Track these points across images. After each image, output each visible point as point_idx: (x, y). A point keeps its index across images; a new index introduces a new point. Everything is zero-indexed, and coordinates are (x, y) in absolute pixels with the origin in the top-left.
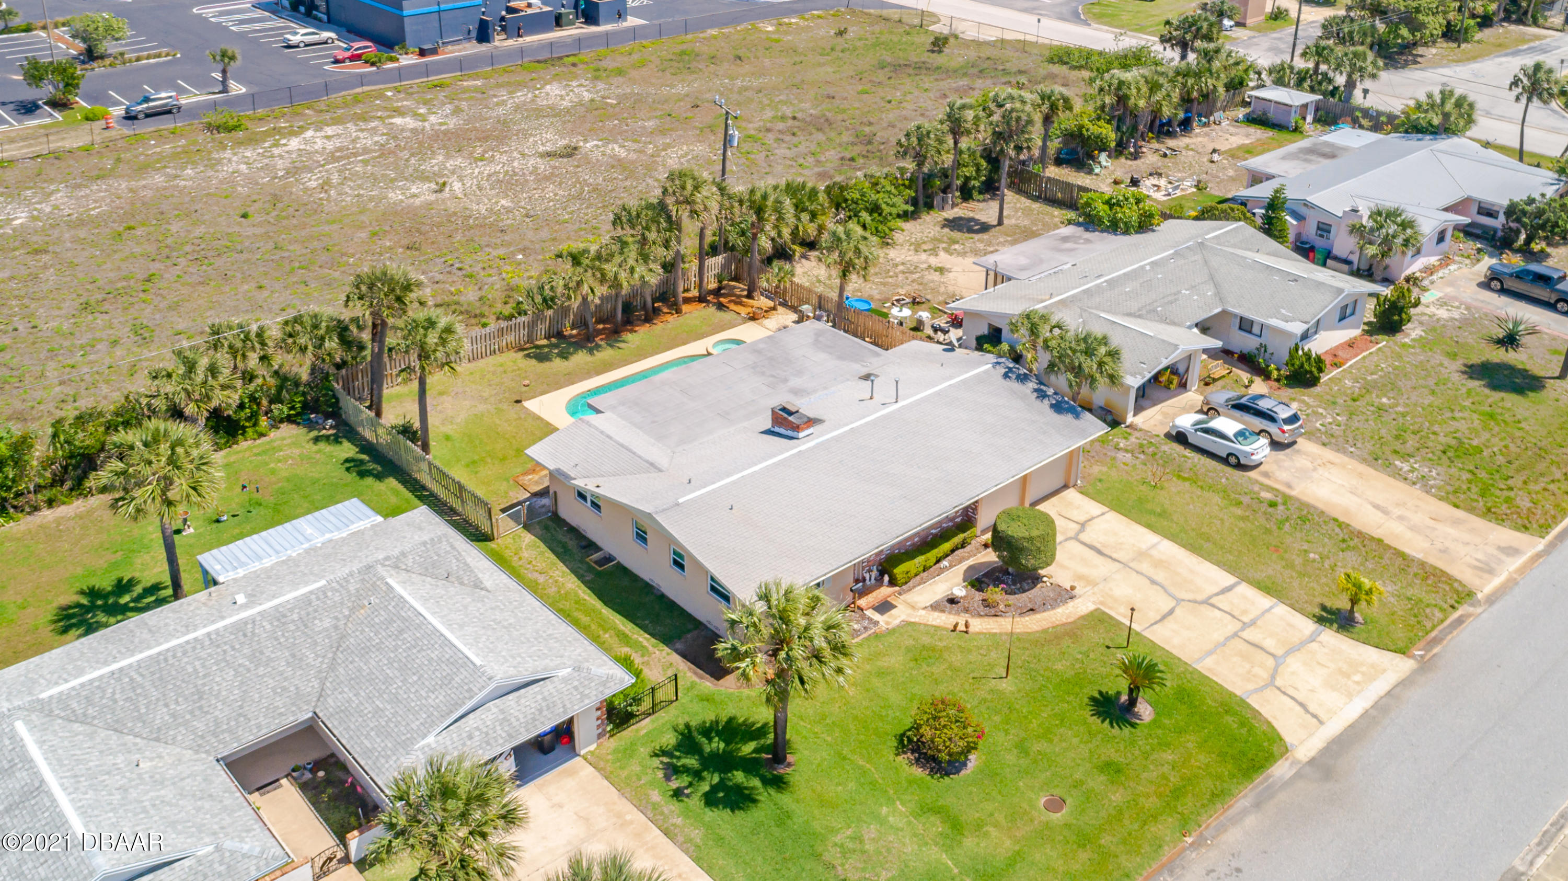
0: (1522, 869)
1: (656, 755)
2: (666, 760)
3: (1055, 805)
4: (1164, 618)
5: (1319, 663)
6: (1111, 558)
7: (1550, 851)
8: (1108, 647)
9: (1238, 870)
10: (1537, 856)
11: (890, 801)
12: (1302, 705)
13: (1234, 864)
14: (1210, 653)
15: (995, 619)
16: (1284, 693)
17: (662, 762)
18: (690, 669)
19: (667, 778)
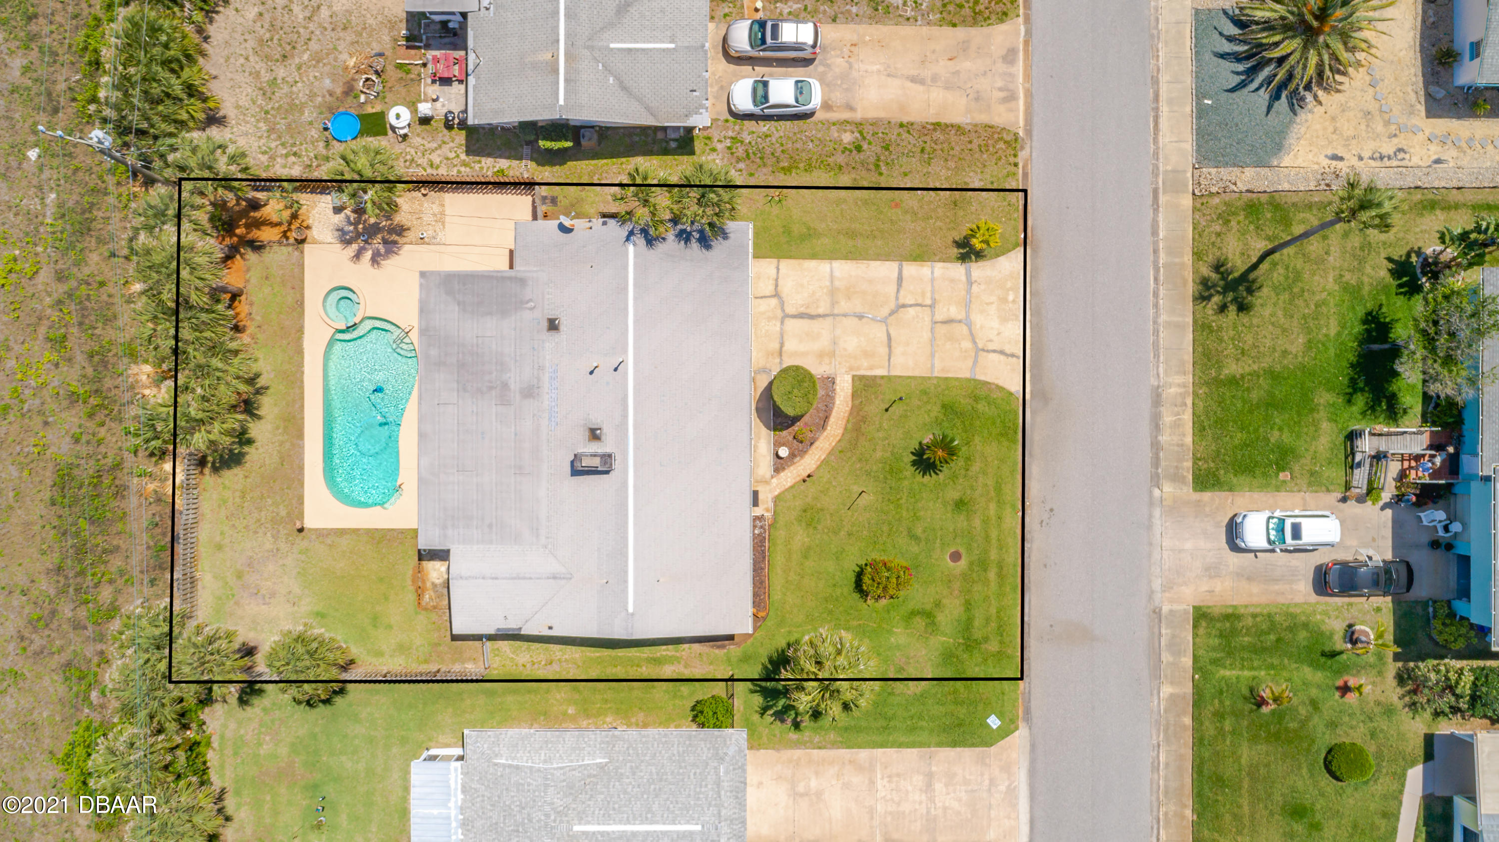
0: (1156, 384)
1: (762, 714)
2: (771, 712)
3: (956, 557)
4: (890, 347)
5: (987, 304)
6: (819, 316)
7: (1162, 358)
8: (887, 410)
9: (1052, 510)
10: (1158, 367)
11: (889, 632)
12: (1002, 352)
13: (1048, 508)
14: (933, 355)
15: (814, 447)
16: (988, 351)
17: (771, 715)
18: (712, 647)
19: (783, 721)
